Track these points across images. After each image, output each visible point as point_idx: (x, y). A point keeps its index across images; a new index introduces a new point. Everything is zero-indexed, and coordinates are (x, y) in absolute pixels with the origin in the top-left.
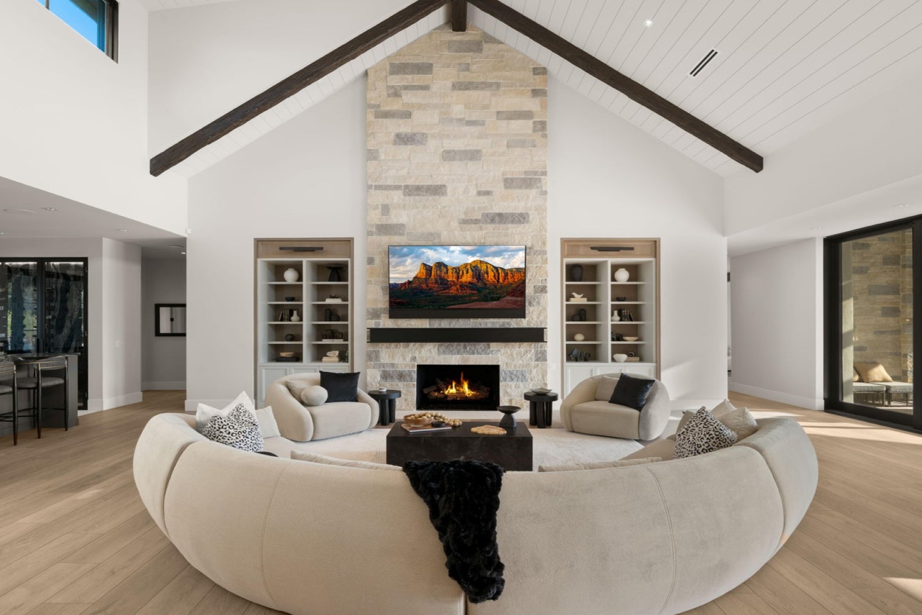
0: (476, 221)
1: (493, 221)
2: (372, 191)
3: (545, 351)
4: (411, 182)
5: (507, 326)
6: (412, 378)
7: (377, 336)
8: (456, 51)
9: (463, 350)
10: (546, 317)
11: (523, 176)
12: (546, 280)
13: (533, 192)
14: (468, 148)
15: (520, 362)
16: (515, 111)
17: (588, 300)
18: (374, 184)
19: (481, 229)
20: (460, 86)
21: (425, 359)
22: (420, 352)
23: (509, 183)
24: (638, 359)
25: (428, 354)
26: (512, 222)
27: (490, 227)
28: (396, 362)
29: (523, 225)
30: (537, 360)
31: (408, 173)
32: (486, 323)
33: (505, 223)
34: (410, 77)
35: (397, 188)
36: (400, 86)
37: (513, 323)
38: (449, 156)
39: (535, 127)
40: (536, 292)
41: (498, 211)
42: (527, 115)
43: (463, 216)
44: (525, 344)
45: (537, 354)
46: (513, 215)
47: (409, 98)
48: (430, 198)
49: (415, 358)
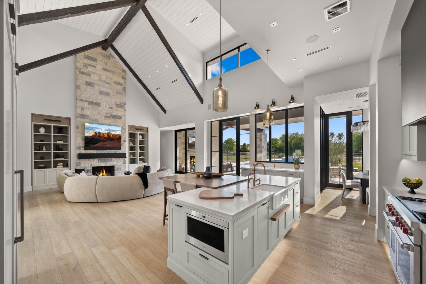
0: (109, 117)
1: (113, 117)
2: (78, 101)
3: (125, 160)
4: (90, 100)
5: (116, 153)
6: (91, 172)
7: (81, 156)
8: (103, 57)
9: (105, 161)
10: (125, 150)
11: (120, 104)
12: (125, 138)
13: (122, 110)
14: (107, 91)
15: (120, 164)
16: (118, 82)
17: (134, 144)
18: (79, 98)
19: (110, 120)
20: (104, 69)
21: (94, 164)
22: (93, 162)
23: (117, 105)
24: (144, 162)
25: (96, 163)
26: (118, 118)
27: (112, 119)
28: (86, 166)
29: (120, 120)
30: (123, 163)
31: (89, 96)
32: (111, 152)
33: (116, 119)
34: (90, 61)
35: (86, 101)
36: (87, 64)
37: (118, 152)
38: (101, 93)
39: (123, 89)
40: (123, 142)
41: (114, 114)
42: (121, 84)
43: (105, 115)
44: (121, 158)
45: (123, 161)
46: (118, 116)
47: (90, 69)
48: (96, 107)
49: (92, 164)
